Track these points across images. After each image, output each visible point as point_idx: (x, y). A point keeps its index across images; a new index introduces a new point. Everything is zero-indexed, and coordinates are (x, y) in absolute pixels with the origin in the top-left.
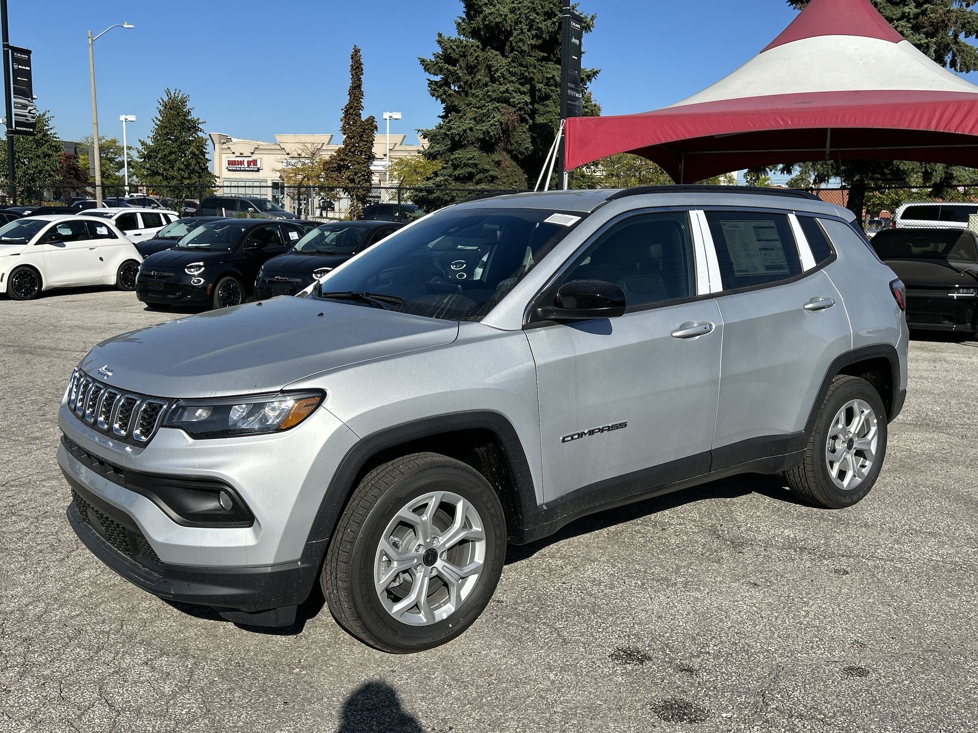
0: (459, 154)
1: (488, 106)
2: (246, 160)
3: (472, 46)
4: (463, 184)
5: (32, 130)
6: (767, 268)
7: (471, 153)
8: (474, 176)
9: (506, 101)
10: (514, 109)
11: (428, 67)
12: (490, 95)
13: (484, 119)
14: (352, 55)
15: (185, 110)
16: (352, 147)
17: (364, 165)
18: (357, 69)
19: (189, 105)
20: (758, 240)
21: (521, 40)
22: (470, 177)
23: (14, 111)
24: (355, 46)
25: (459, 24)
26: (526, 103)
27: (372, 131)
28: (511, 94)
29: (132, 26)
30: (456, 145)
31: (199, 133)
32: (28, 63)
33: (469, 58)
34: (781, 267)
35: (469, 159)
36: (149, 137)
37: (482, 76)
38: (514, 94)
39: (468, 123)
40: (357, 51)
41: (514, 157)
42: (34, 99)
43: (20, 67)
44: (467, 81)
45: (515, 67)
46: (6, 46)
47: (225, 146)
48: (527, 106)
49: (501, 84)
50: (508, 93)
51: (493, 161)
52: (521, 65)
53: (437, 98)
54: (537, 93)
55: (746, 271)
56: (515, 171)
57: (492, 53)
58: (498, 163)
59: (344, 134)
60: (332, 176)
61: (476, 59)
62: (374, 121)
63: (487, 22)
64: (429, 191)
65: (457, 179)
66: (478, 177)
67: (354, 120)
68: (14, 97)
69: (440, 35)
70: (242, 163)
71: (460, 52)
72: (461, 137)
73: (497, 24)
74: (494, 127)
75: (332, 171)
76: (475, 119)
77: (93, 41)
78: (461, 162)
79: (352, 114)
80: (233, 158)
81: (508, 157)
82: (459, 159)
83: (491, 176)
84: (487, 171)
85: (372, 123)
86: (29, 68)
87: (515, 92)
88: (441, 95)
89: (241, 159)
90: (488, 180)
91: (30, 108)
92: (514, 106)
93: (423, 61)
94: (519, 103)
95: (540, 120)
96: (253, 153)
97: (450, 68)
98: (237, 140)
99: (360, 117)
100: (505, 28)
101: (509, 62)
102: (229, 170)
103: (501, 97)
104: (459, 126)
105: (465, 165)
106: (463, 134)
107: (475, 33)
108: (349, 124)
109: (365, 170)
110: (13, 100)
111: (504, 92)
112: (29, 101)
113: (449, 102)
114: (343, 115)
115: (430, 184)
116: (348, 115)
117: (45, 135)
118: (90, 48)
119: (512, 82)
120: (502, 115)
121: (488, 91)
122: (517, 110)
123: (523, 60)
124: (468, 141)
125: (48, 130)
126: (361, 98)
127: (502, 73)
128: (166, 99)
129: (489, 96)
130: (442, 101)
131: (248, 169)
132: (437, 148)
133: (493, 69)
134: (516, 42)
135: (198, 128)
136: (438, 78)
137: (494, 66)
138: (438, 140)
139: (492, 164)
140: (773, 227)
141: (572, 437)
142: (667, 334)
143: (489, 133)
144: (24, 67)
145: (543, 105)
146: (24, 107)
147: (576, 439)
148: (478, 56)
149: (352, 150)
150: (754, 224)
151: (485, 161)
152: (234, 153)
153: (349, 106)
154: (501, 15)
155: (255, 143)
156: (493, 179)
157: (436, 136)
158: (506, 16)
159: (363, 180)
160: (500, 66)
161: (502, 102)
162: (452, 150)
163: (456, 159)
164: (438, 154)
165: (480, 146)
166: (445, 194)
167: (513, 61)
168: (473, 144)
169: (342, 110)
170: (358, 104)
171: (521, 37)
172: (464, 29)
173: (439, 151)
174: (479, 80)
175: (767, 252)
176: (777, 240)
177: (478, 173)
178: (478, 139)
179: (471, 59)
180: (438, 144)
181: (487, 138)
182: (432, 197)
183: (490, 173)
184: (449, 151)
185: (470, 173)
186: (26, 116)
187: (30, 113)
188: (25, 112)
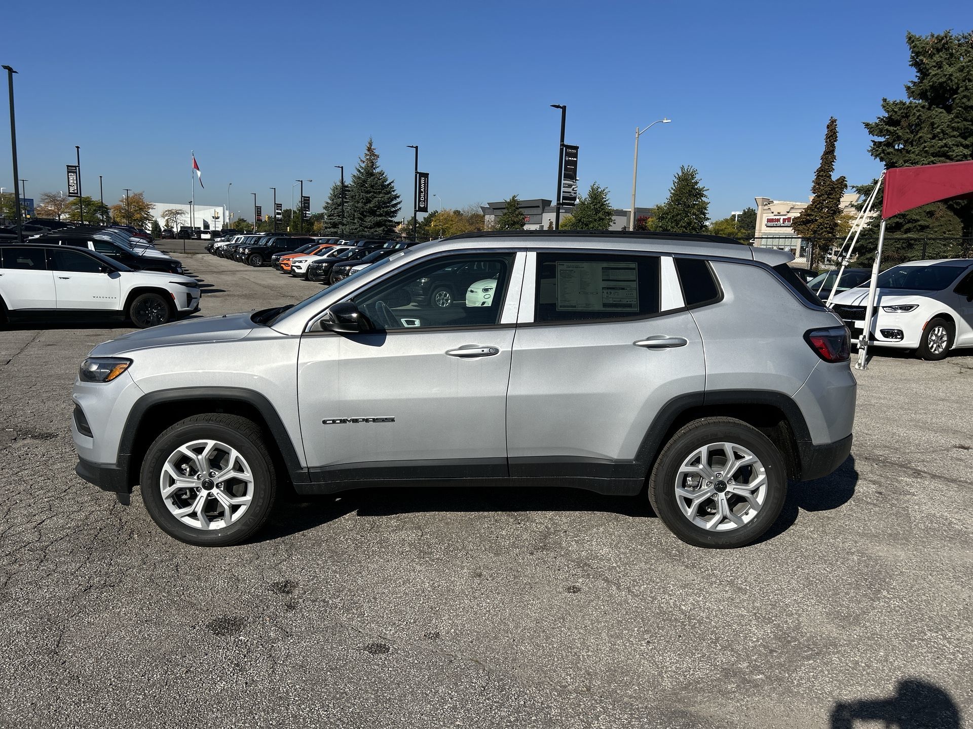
1: (924, 160)
2: (782, 218)
3: (916, 107)
4: (891, 234)
6: (605, 305)
8: (903, 226)
11: (872, 130)
12: (927, 150)
14: (828, 125)
15: (693, 181)
17: (827, 219)
18: (832, 136)
19: (697, 177)
20: (603, 280)
21: (965, 96)
22: (896, 227)
23: (562, 189)
24: (832, 118)
25: (908, 88)
27: (842, 189)
28: (950, 148)
29: (670, 121)
31: (702, 198)
32: (576, 155)
33: (911, 118)
34: (630, 306)
36: (665, 203)
37: (924, 133)
38: (954, 148)
40: (833, 122)
42: (577, 180)
43: (570, 159)
44: (908, 140)
45: (958, 122)
46: (562, 145)
47: (766, 207)
49: (941, 140)
50: (947, 147)
51: (925, 211)
52: (965, 120)
55: (575, 307)
56: (950, 221)
57: (938, 111)
59: (814, 193)
60: (799, 229)
61: (918, 118)
62: (844, 180)
63: (931, 83)
66: (906, 227)
67: (824, 180)
68: (564, 180)
69: (885, 100)
70: (778, 220)
71: (902, 113)
73: (941, 84)
75: (799, 225)
77: (639, 135)
79: (822, 176)
80: (772, 217)
81: (941, 207)
83: (919, 226)
84: (918, 221)
85: (842, 182)
86: (576, 159)
87: (957, 146)
88: (880, 154)
89: (778, 217)
90: (917, 229)
91: (573, 187)
93: (867, 125)
96: (788, 212)
97: (891, 128)
98: (778, 202)
99: (831, 178)
100: (950, 86)
101: (952, 118)
102: (767, 226)
103: (939, 151)
107: (923, 95)
108: (819, 185)
110: (563, 182)
111: (942, 147)
112: (573, 182)
113: (888, 160)
114: (815, 177)
116: (819, 176)
117: (603, 205)
118: (636, 141)
119: (954, 136)
121: (925, 147)
123: (968, 115)
125: (605, 201)
126: (833, 161)
127: (942, 130)
128: (680, 174)
129: (926, 152)
130: (880, 159)
131: (783, 225)
133: (935, 126)
134: (959, 99)
135: (703, 194)
136: (882, 139)
137: (936, 123)
139: (924, 214)
140: (634, 269)
141: (334, 422)
142: (443, 352)
144: (572, 159)
146: (570, 186)
147: (338, 423)
148: (920, 115)
149: (818, 206)
150: (605, 265)
152: (773, 213)
153: (820, 169)
154: (946, 75)
155: (791, 204)
156: (923, 228)
158: (951, 75)
159: (825, 232)
160: (942, 122)
161: (940, 156)
166: (869, 243)
167: (957, 117)
169: (815, 173)
170: (829, 167)
171: (965, 93)
172: (913, 92)
174: (921, 137)
175: (612, 291)
176: (635, 281)
179: (912, 119)
183: (919, 223)
185: (897, 223)
186: (570, 193)
187: (573, 190)
188: (570, 190)
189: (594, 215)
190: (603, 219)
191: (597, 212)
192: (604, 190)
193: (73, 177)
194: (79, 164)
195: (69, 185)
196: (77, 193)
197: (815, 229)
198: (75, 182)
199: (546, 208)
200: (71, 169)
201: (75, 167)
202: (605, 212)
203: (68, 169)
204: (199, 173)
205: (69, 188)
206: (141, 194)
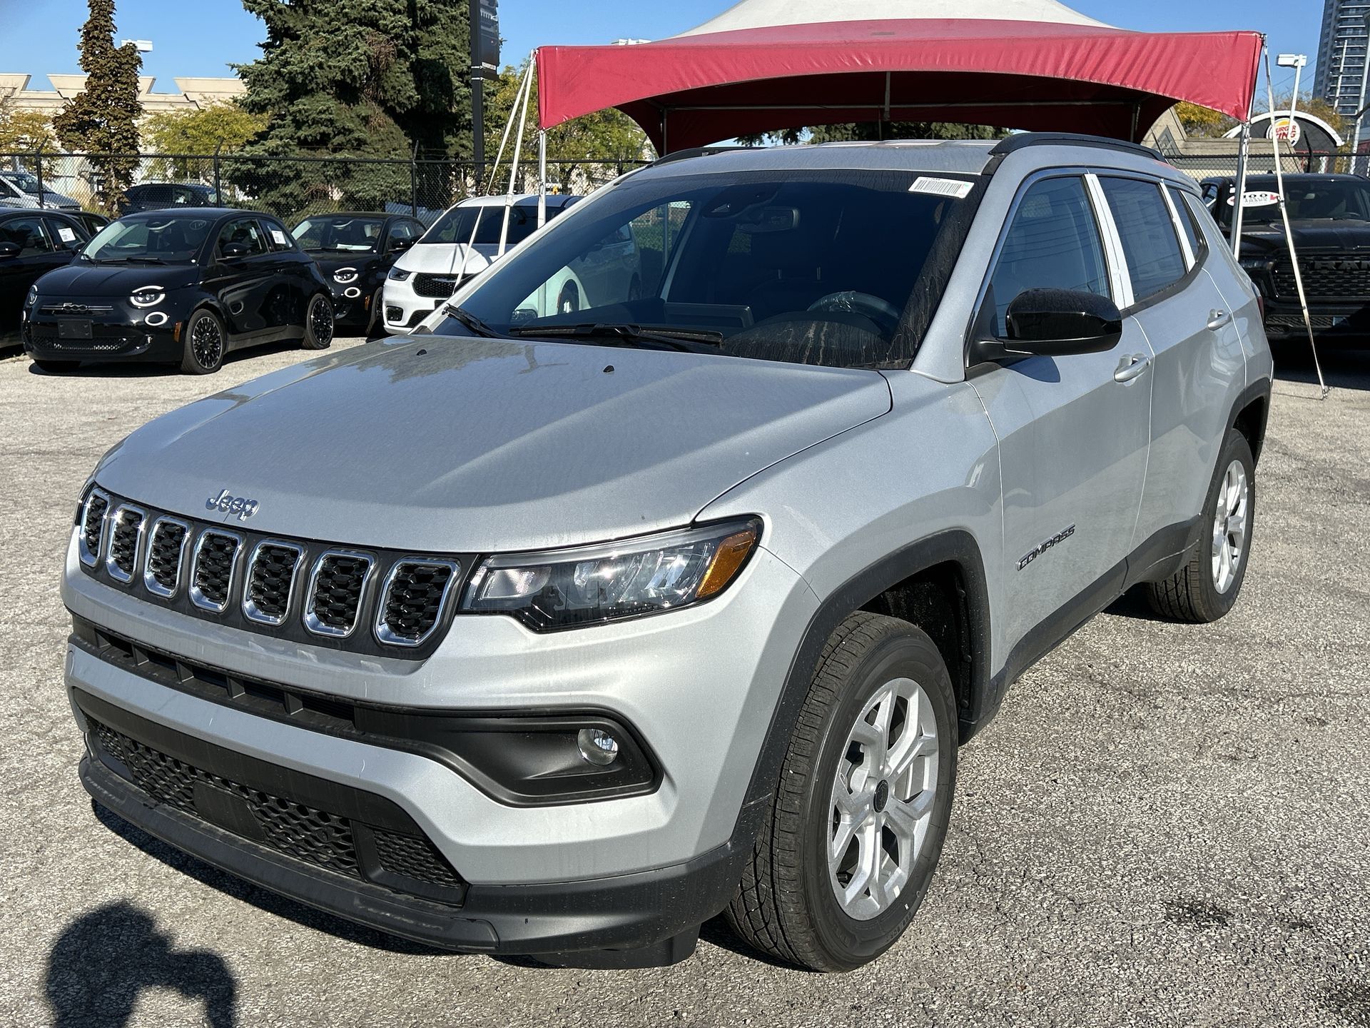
0: (303, 104)
1: (346, 30)
4: (313, 152)
7: (322, 103)
8: (330, 139)
9: (373, 24)
10: (388, 37)
12: (346, 13)
13: (340, 50)
16: (103, 92)
17: (125, 122)
20: (1145, 223)
22: (323, 140)
26: (405, 28)
27: (134, 66)
28: (379, 13)
30: (297, 89)
35: (320, 112)
38: (385, 13)
39: (314, 57)
41: (390, 111)
48: (407, 32)
50: (376, 11)
51: (358, 116)
53: (259, 14)
54: (419, 12)
55: (1147, 272)
56: (392, 133)
58: (366, 120)
59: (86, 71)
60: (70, 138)
62: (135, 51)
64: (258, 162)
65: (303, 143)
66: (338, 140)
67: (102, 47)
72: (306, 78)
74: (358, 63)
75: (69, 130)
76: (325, 50)
78: (307, 117)
79: (97, 38)
81: (379, 110)
82: (305, 112)
83: (357, 140)
84: (351, 131)
85: (132, 54)
87: (385, 9)
90: (353, 146)
92: (386, 32)
94: (394, 27)
95: (425, 54)
99: (112, 44)
103: (365, 17)
104: (301, 59)
105: (315, 122)
106: (309, 73)
108: (93, 54)
109: (128, 130)
111: (370, 9)
113: (278, 23)
114: (82, 40)
115: (259, 150)
116: (91, 39)
120: (368, 45)
122: (392, 39)
124: (317, 84)
126: (111, 13)
132: (266, 94)
138: (266, 81)
139: (357, 120)
140: (1155, 203)
141: (1028, 558)
143: (350, 71)
145: (428, 32)
147: (1030, 561)
149: (103, 96)
151: (344, 114)
153: (90, 25)
156: (360, 143)
157: (262, 75)
159: (125, 145)
161: (367, 25)
162: (292, 97)
163: (300, 111)
164: (267, 104)
165: (336, 92)
166: (285, 167)
168: (324, 89)
169: (80, 30)
170: (107, 21)
173: (270, 100)
177: (335, 136)
178: (333, 82)
180: (265, 88)
181: (348, 80)
182: (263, 171)
183: (356, 135)
184: (285, 100)
185: (323, 134)
197: (106, 140)
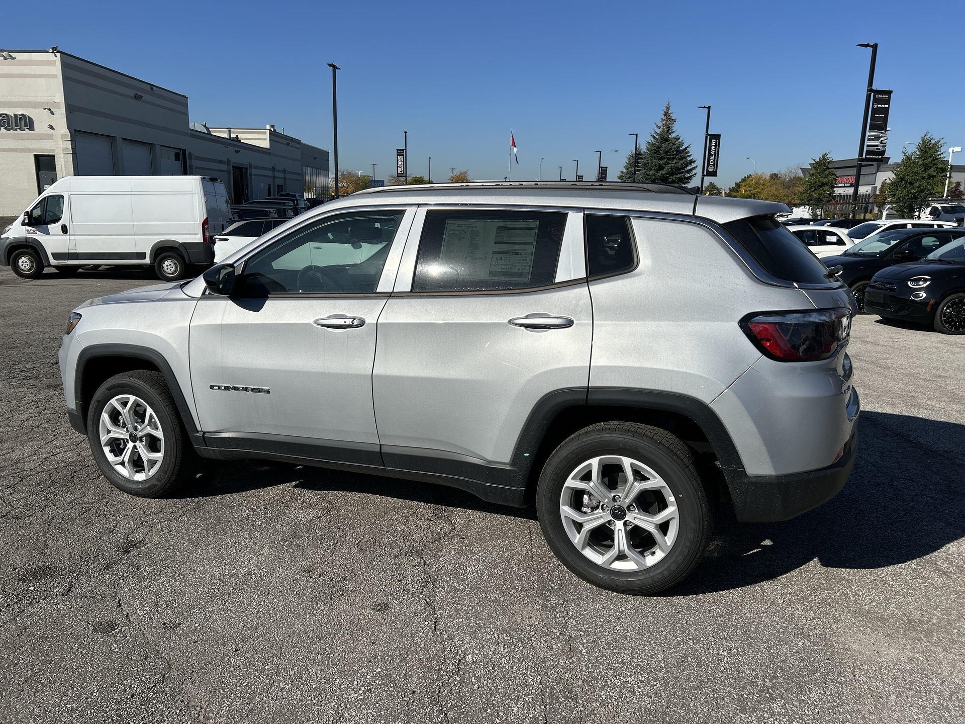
5: (881, 157)
20: (495, 243)
23: (867, 142)
32: (888, 101)
34: (520, 275)
42: (888, 131)
43: (879, 106)
46: (870, 90)
68: (869, 132)
86: (887, 106)
91: (882, 139)
110: (868, 133)
112: (882, 133)
141: (219, 387)
142: (313, 320)
144: (883, 106)
146: (877, 138)
147: (223, 390)
175: (504, 256)
186: (877, 146)
187: (881, 143)
188: (877, 143)
189: (922, 171)
190: (934, 177)
191: (927, 167)
192: (938, 142)
193: (401, 159)
194: (406, 147)
195: (398, 167)
196: (403, 174)
198: (402, 163)
199: (882, 166)
200: (401, 152)
201: (403, 150)
202: (937, 168)
203: (397, 152)
204: (515, 150)
205: (398, 169)
206: (466, 173)
